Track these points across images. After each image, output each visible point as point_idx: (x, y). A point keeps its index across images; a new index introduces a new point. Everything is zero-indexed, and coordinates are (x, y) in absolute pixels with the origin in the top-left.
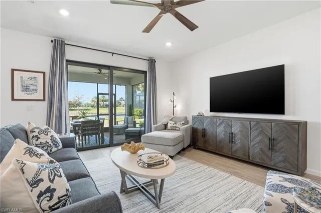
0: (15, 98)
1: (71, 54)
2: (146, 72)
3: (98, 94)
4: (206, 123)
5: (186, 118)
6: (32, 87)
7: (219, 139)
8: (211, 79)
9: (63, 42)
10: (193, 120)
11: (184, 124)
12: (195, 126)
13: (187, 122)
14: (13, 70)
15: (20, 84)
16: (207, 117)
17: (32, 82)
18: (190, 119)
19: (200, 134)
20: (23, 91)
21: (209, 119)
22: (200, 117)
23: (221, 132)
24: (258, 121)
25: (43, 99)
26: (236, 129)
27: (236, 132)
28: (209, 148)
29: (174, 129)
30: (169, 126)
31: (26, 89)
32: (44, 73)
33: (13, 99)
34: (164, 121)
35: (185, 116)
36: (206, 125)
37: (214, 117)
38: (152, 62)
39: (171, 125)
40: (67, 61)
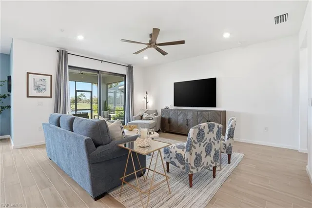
0: (29, 95)
1: (72, 61)
2: (126, 75)
3: (76, 91)
4: (171, 114)
5: (156, 111)
6: (42, 87)
7: (179, 123)
8: (175, 84)
9: (66, 52)
10: (162, 112)
11: (155, 115)
12: (163, 116)
13: (157, 114)
14: (28, 74)
15: (33, 84)
16: (171, 110)
17: (42, 83)
18: (160, 112)
19: (167, 121)
20: (35, 90)
21: (173, 111)
22: (167, 110)
23: (181, 119)
24: (202, 111)
25: (50, 96)
26: (189, 117)
27: (190, 118)
28: (173, 131)
29: (148, 119)
30: (144, 117)
31: (37, 88)
32: (51, 76)
33: (28, 96)
34: (140, 113)
35: (155, 109)
36: (171, 115)
37: (176, 109)
38: (130, 68)
39: (146, 116)
40: (69, 66)
